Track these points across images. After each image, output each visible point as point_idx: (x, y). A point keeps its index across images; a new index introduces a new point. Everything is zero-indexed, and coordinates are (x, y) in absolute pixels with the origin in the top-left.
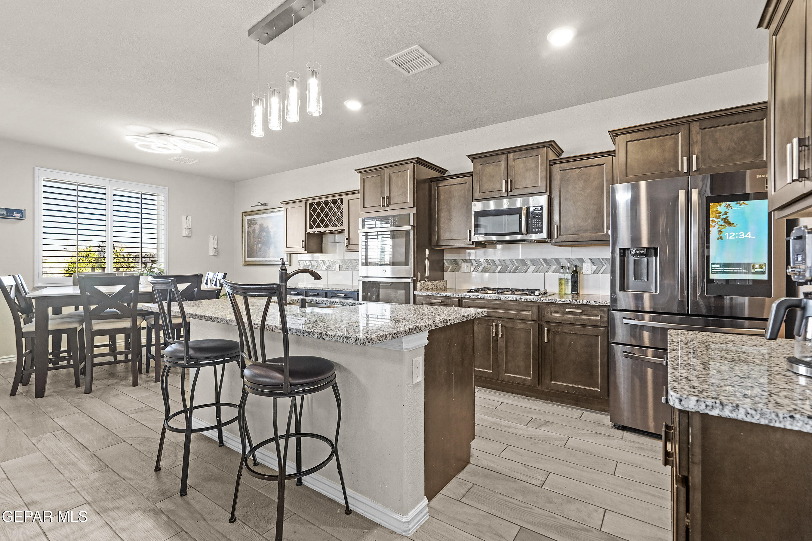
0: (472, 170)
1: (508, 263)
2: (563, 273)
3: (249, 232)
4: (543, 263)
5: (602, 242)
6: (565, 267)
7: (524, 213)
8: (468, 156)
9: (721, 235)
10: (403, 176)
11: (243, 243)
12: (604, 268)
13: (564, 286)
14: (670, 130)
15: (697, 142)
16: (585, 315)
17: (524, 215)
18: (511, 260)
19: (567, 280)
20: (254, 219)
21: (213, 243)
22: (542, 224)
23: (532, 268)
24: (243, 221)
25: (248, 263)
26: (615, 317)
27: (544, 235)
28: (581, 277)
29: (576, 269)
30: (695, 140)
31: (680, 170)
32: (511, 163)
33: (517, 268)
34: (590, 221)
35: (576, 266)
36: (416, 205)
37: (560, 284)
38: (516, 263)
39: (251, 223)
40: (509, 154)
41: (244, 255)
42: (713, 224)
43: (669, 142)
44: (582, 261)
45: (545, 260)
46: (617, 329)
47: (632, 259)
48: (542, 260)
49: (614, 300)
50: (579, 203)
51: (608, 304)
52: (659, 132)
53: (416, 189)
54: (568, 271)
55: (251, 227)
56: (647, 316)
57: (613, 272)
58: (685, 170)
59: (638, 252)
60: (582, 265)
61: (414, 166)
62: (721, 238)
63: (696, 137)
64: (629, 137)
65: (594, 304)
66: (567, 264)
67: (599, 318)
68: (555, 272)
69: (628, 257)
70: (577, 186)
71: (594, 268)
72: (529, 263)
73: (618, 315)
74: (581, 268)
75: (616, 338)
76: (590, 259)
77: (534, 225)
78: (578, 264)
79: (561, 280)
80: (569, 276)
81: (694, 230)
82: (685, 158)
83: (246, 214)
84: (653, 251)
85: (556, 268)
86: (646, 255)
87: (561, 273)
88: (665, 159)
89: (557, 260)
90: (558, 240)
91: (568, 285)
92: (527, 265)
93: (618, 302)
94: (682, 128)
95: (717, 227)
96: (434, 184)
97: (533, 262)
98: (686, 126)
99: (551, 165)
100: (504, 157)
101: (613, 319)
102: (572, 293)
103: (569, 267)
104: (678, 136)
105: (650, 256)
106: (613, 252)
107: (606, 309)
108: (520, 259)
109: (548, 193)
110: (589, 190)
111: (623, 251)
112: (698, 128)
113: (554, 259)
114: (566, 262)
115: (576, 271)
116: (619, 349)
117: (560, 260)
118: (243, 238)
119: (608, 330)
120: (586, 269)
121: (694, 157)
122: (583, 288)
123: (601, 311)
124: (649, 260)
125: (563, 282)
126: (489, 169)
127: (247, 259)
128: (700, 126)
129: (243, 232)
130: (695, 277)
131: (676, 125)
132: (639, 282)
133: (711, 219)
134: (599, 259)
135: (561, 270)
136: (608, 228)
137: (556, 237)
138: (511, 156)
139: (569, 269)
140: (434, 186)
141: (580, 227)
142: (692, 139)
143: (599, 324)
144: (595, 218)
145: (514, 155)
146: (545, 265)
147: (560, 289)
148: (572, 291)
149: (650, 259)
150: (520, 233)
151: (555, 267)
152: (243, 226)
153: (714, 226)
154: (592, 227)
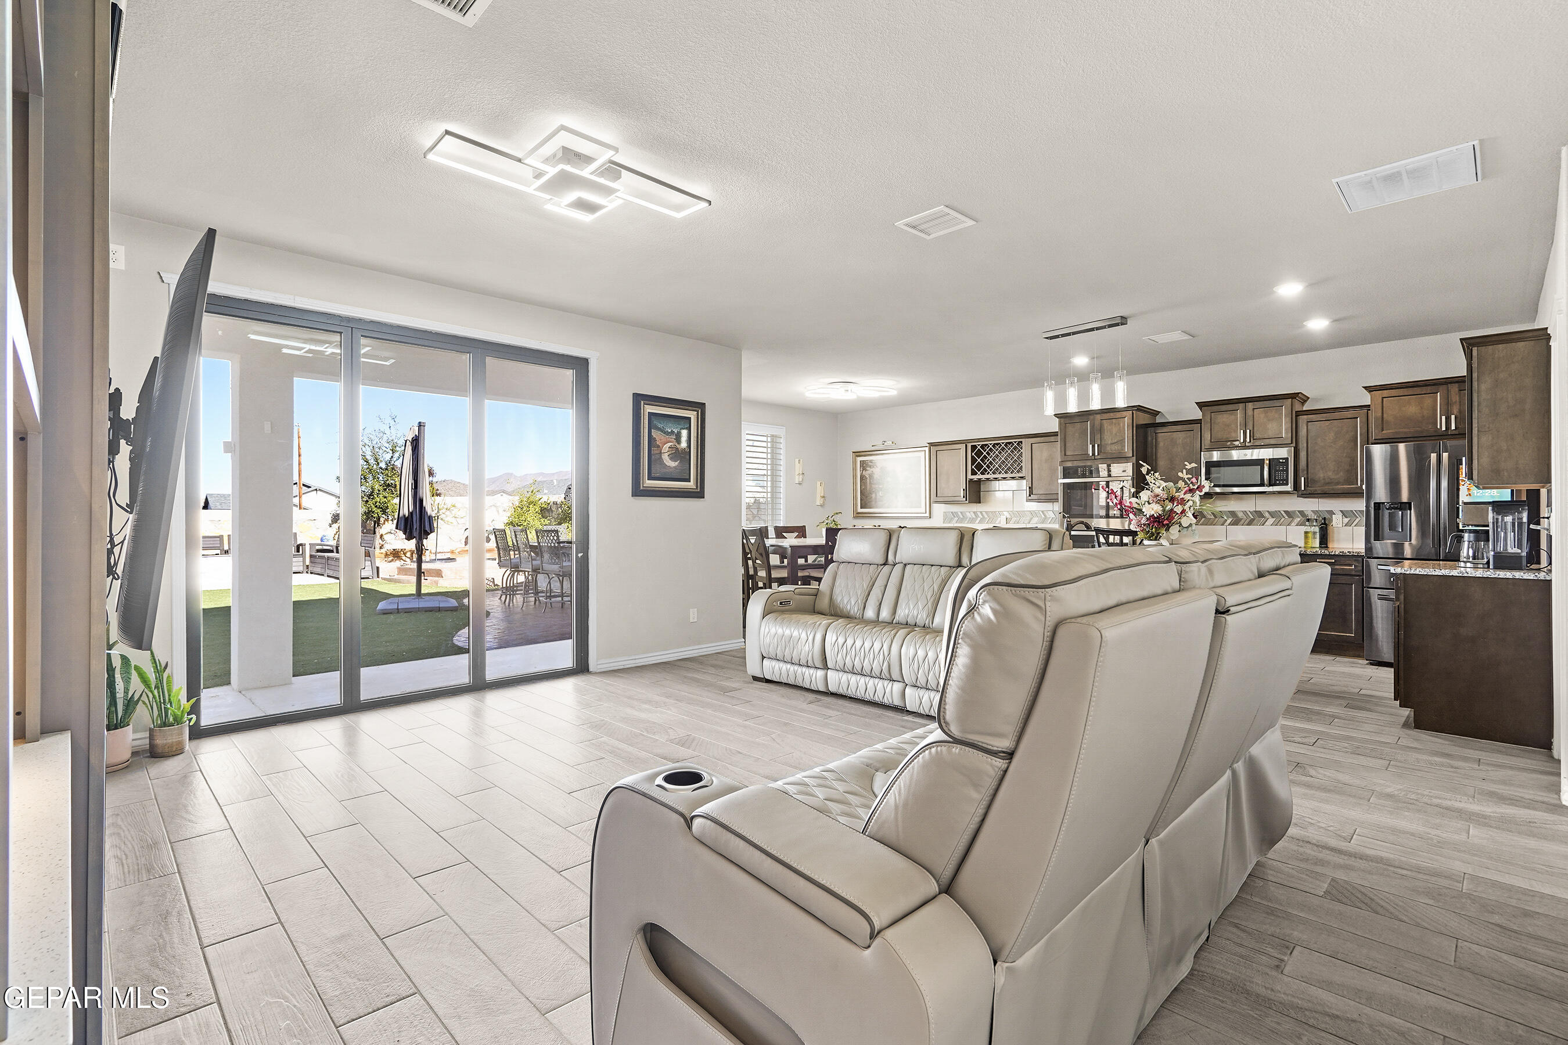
0: (1201, 418)
1: (1240, 515)
2: (1309, 526)
3: (862, 478)
4: (1285, 515)
5: (1356, 494)
6: (1311, 519)
7: (1267, 464)
8: (1196, 403)
9: (1470, 492)
10: (1119, 424)
11: (855, 490)
12: (1357, 520)
13: (1310, 541)
14: (1429, 389)
15: (1456, 402)
16: (1338, 565)
17: (1267, 466)
18: (1245, 512)
19: (1315, 533)
20: (871, 461)
21: (820, 491)
22: (1287, 476)
23: (1271, 521)
24: (855, 462)
25: (860, 515)
26: (1371, 564)
27: (1289, 488)
28: (1330, 528)
29: (1325, 521)
30: (1454, 401)
31: (1439, 427)
32: (1250, 412)
33: (1253, 520)
34: (1342, 474)
35: (1325, 519)
36: (1135, 455)
37: (1306, 537)
38: (1250, 515)
39: (864, 465)
40: (1247, 404)
41: (855, 505)
42: (1463, 483)
43: (1428, 400)
44: (1331, 513)
45: (1286, 512)
46: (1372, 574)
47: (1387, 512)
48: (1283, 513)
49: (1369, 549)
50: (1330, 456)
51: (1363, 554)
52: (1417, 390)
53: (1135, 438)
54: (1315, 524)
55: (866, 470)
56: (1407, 562)
57: (1368, 526)
58: (1444, 429)
59: (1392, 506)
60: (1332, 517)
61: (1133, 413)
62: (1470, 494)
63: (1455, 397)
64: (1386, 393)
65: (1348, 554)
66: (1314, 516)
67: (1353, 567)
68: (1299, 524)
69: (1383, 510)
70: (1327, 438)
71: (1346, 520)
72: (1267, 515)
73: (1373, 563)
74: (1331, 520)
75: (1372, 583)
76: (1341, 511)
77: (1278, 477)
78: (1327, 516)
79: (1306, 533)
80: (1317, 529)
81: (1444, 484)
82: (1444, 418)
83: (858, 454)
84: (1407, 505)
85: (1300, 521)
86: (1400, 509)
87: (1307, 526)
88: (1423, 416)
89: (1301, 513)
90: (1305, 492)
91: (1315, 538)
92: (1263, 517)
93: (1374, 550)
94: (1441, 388)
95: (1466, 485)
96: (1150, 430)
97: (1272, 514)
98: (1445, 387)
99: (1297, 416)
100: (1241, 406)
101: (1368, 566)
102: (1320, 547)
103: (1316, 520)
104: (1437, 395)
105: (1405, 510)
106: (1367, 507)
107: (1360, 559)
108: (1256, 511)
109: (1294, 445)
110: (1340, 443)
111: (1378, 506)
112: (1457, 389)
113: (1298, 511)
114: (1313, 515)
115: (1325, 524)
116: (1374, 594)
117: (1305, 512)
118: (855, 483)
119: (1363, 579)
120: (1337, 521)
121: (1453, 417)
122: (1333, 541)
123: (1355, 560)
124: (1404, 514)
125: (1310, 535)
126: (1223, 419)
127: (860, 510)
128: (1459, 387)
129: (855, 476)
130: (1445, 528)
131: (1434, 385)
132: (1393, 534)
133: (1460, 478)
134: (1352, 511)
135: (1307, 523)
136: (1362, 481)
137: (1303, 489)
138: (1250, 405)
139: (1316, 522)
140: (1151, 433)
141: (1331, 479)
142: (1451, 400)
143: (1353, 573)
144: (1348, 471)
145: (1253, 405)
146: (1287, 517)
147: (1306, 543)
148: (1320, 544)
149: (1405, 512)
150: (1262, 485)
151: (1299, 519)
152: (854, 469)
153: (1463, 485)
154: (1345, 480)
